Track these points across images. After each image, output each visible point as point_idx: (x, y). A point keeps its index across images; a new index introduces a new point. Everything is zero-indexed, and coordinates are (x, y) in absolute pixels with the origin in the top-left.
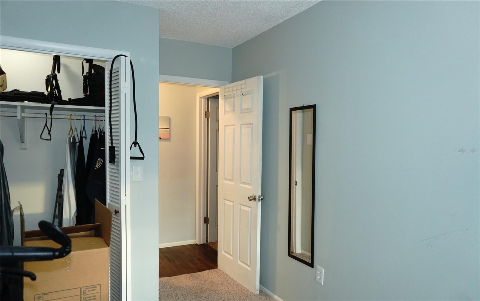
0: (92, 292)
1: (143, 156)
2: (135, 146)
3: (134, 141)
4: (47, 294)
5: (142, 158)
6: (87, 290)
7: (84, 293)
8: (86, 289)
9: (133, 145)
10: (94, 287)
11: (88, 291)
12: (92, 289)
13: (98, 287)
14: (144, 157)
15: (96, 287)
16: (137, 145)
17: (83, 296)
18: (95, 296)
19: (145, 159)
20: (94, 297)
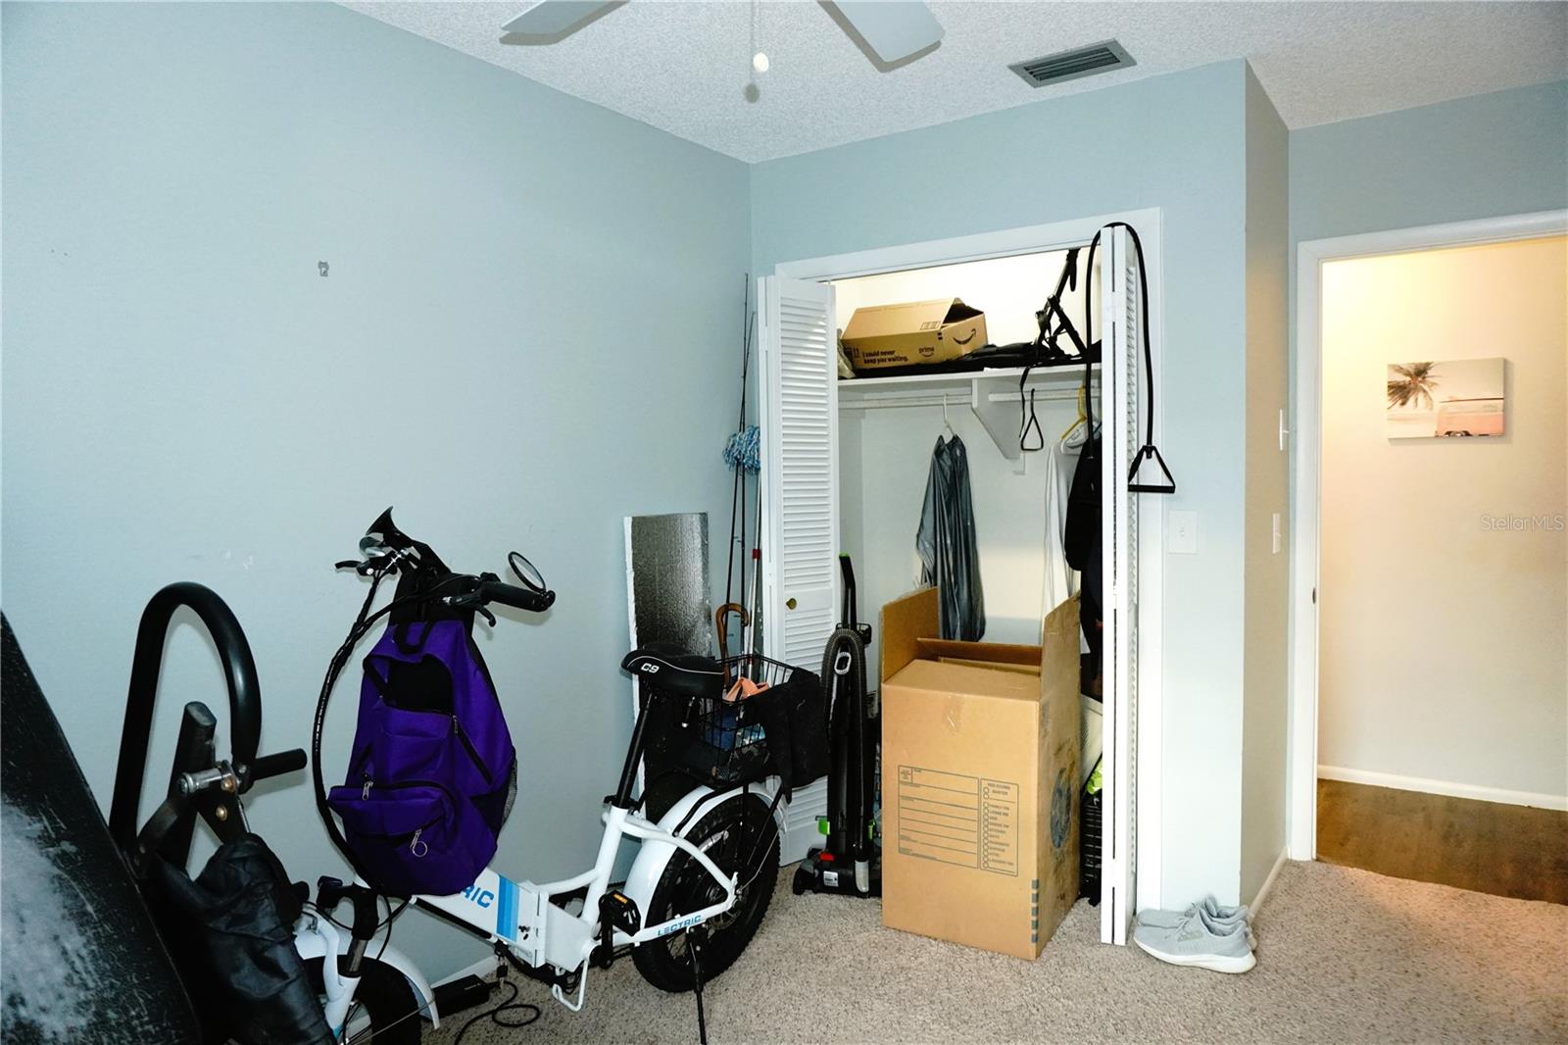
0: (1001, 797)
1: (1171, 485)
2: (1149, 456)
3: (1145, 444)
4: (919, 770)
5: (1170, 490)
6: (991, 789)
7: (986, 793)
8: (989, 785)
9: (1145, 454)
10: (1006, 787)
11: (994, 792)
12: (1001, 790)
13: (1014, 789)
14: (1174, 487)
15: (1008, 788)
16: (1153, 453)
17: (983, 800)
18: (1008, 809)
19: (1176, 490)
20: (1006, 811)
